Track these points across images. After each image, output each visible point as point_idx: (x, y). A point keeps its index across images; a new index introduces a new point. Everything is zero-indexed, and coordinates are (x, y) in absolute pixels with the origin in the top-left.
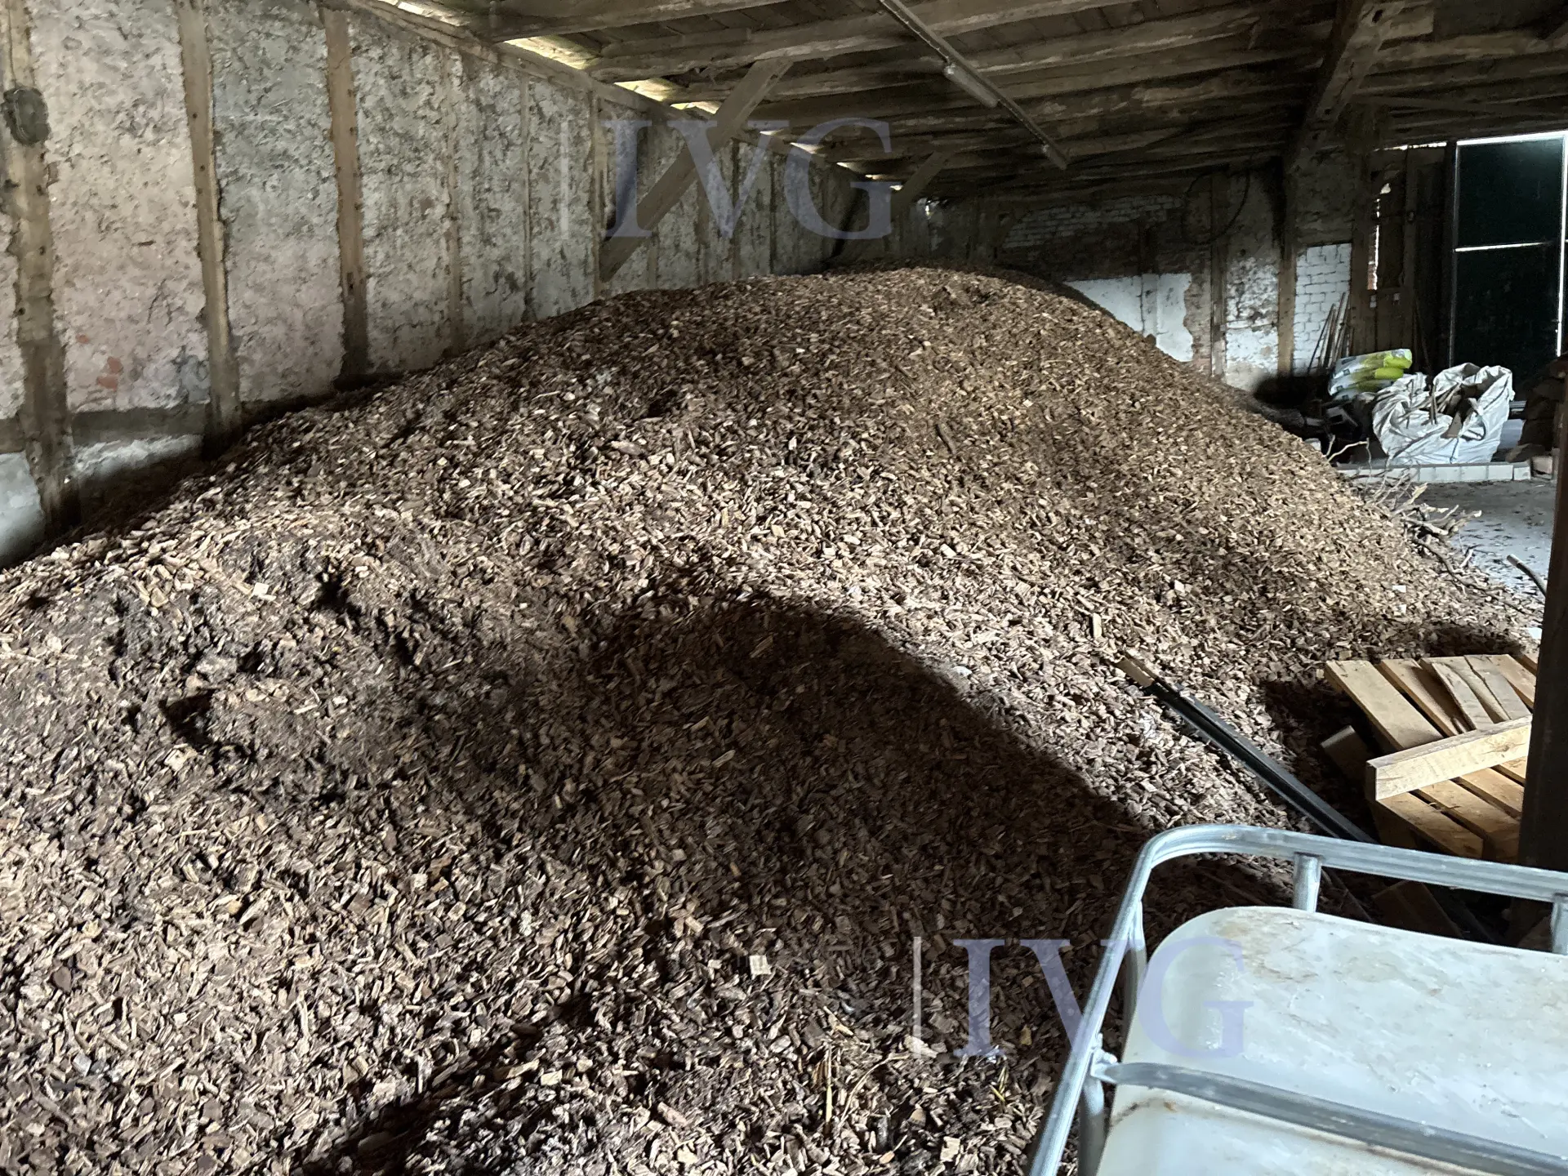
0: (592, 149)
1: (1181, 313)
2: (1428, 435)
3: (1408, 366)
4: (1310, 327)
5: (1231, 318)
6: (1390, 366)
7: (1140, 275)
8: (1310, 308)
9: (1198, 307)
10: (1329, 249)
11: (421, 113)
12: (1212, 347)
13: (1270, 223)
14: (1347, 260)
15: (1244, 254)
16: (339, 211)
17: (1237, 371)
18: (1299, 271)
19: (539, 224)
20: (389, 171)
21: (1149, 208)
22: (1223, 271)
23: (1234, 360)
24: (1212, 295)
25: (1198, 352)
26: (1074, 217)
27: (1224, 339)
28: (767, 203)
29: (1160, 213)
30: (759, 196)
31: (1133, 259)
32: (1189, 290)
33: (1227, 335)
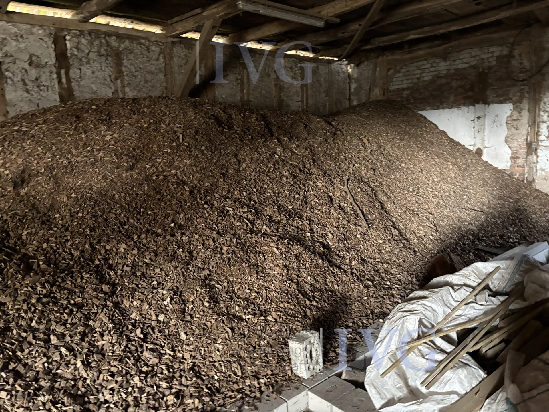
1: (504, 132)
5: (542, 137)
7: (474, 106)
9: (517, 129)
12: (526, 159)
17: (546, 179)
21: (483, 56)
22: (538, 102)
23: (543, 170)
24: (529, 120)
25: (515, 162)
26: (432, 67)
27: (536, 154)
28: (50, 63)
29: (491, 60)
30: (34, 58)
31: (470, 94)
32: (510, 116)
33: (538, 151)
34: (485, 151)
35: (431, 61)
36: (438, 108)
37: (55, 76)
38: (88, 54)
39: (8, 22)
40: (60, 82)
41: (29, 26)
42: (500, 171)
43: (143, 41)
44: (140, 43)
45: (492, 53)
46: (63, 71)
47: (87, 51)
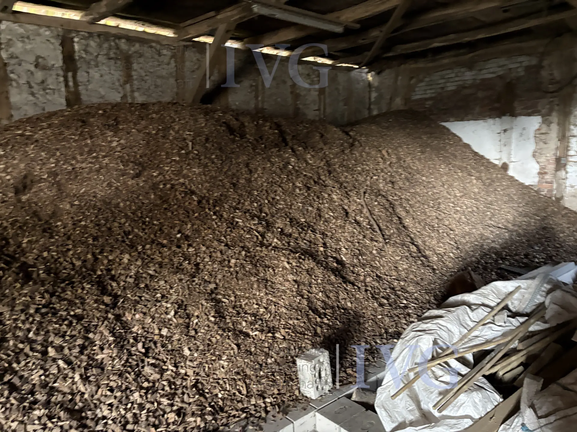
1: (531, 146)
5: (572, 153)
7: (500, 118)
9: (545, 143)
12: (555, 176)
17: (575, 196)
21: (511, 66)
22: (568, 114)
23: (572, 187)
24: (558, 133)
25: (543, 178)
26: (457, 76)
27: (565, 170)
28: (56, 66)
29: (519, 70)
30: (40, 60)
31: (497, 105)
32: (539, 130)
33: (568, 167)
34: (511, 166)
35: (456, 70)
36: (462, 120)
37: (62, 79)
38: (97, 57)
39: (15, 22)
40: (67, 86)
41: (36, 27)
42: (527, 187)
43: (154, 44)
44: (151, 47)
45: (521, 62)
46: (70, 74)
47: (96, 54)
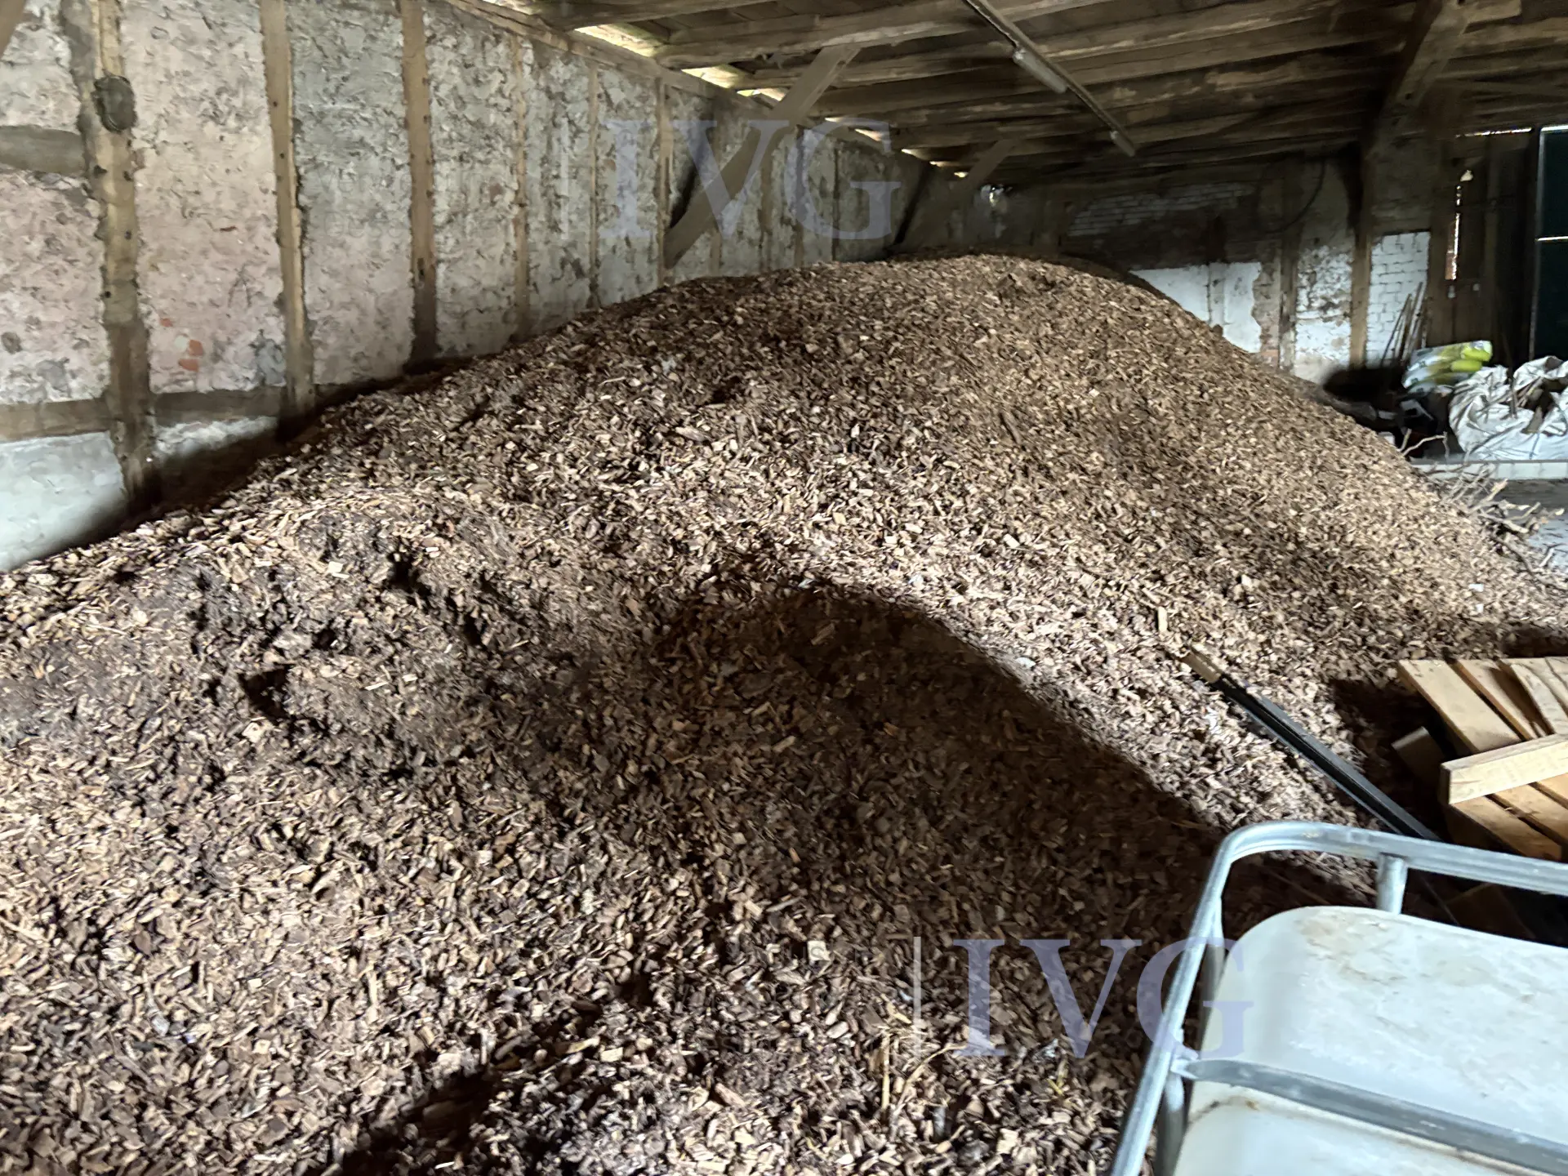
0: (659, 137)
1: (1250, 303)
2: (1508, 430)
3: (1487, 358)
4: (1386, 317)
5: (1301, 308)
6: (1468, 359)
7: (1207, 264)
8: (1386, 298)
9: (1267, 297)
10: (1407, 238)
11: (492, 101)
12: (1281, 338)
13: (1345, 213)
14: (1425, 249)
15: (1317, 243)
16: (412, 198)
17: (1307, 362)
18: (1375, 260)
19: (605, 211)
20: (461, 159)
21: (1220, 196)
22: (1294, 260)
23: (1303, 351)
24: (1283, 284)
25: (1266, 343)
27: (1294, 330)
28: (831, 191)
29: (1231, 201)
31: (1201, 247)
32: (1258, 280)
33: (1297, 326)
34: (1225, 329)
35: (1140, 197)
42: (1249, 355)
45: (1232, 191)
